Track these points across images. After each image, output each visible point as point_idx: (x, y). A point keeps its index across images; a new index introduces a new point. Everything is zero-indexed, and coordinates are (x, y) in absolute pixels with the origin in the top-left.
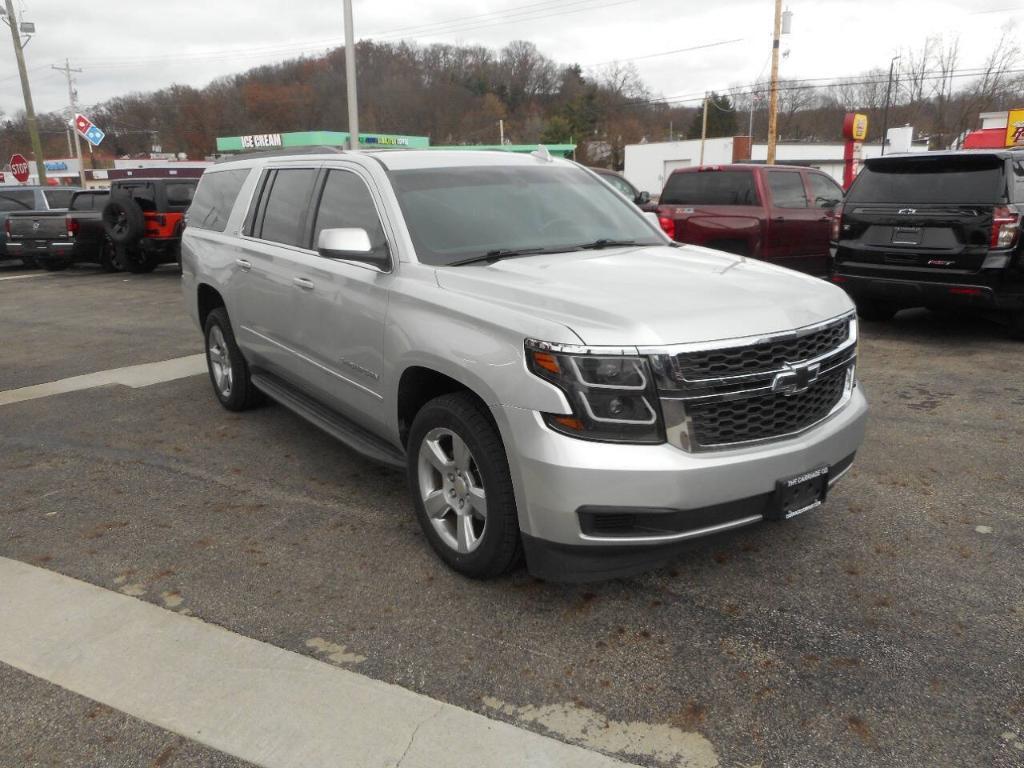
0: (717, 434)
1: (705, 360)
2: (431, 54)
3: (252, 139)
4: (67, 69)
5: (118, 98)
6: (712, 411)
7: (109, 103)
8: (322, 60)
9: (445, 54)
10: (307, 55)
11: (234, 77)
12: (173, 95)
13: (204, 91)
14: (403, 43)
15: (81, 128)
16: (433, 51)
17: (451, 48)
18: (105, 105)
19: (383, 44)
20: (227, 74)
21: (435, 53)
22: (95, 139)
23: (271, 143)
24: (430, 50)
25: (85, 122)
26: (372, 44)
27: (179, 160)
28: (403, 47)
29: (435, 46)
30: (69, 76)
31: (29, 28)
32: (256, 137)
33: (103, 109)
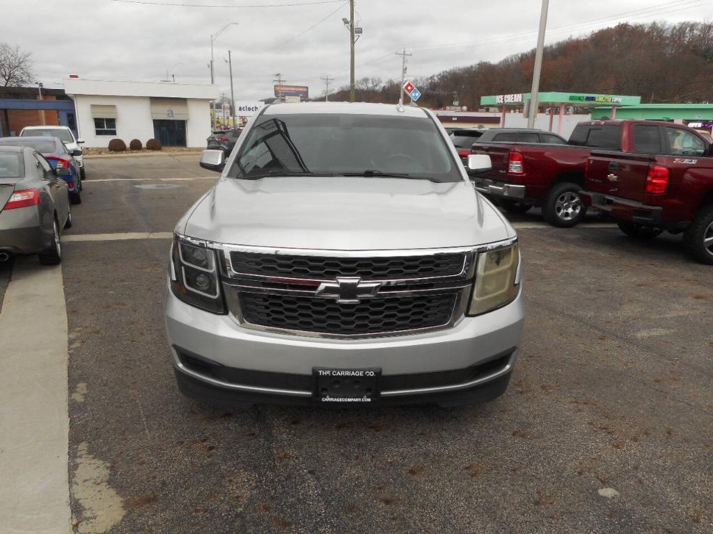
0: (270, 318)
1: (259, 260)
2: (678, 30)
3: (503, 97)
4: (404, 54)
5: (446, 72)
6: (265, 300)
7: (440, 75)
8: (585, 40)
9: (691, 30)
10: (575, 37)
11: (520, 55)
12: (479, 68)
13: (498, 65)
14: (654, 23)
15: (408, 90)
16: (680, 28)
17: (697, 24)
18: (437, 76)
19: (638, 25)
20: (516, 53)
21: (681, 30)
22: (415, 96)
23: (516, 100)
24: (678, 28)
25: (411, 86)
26: (628, 26)
27: (462, 111)
28: (654, 27)
29: (684, 23)
30: (404, 58)
31: (360, 31)
32: (506, 96)
33: (436, 78)
